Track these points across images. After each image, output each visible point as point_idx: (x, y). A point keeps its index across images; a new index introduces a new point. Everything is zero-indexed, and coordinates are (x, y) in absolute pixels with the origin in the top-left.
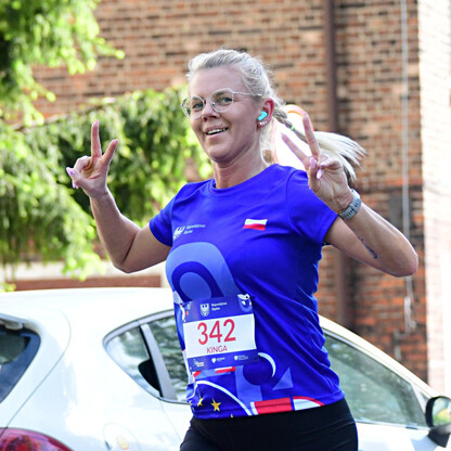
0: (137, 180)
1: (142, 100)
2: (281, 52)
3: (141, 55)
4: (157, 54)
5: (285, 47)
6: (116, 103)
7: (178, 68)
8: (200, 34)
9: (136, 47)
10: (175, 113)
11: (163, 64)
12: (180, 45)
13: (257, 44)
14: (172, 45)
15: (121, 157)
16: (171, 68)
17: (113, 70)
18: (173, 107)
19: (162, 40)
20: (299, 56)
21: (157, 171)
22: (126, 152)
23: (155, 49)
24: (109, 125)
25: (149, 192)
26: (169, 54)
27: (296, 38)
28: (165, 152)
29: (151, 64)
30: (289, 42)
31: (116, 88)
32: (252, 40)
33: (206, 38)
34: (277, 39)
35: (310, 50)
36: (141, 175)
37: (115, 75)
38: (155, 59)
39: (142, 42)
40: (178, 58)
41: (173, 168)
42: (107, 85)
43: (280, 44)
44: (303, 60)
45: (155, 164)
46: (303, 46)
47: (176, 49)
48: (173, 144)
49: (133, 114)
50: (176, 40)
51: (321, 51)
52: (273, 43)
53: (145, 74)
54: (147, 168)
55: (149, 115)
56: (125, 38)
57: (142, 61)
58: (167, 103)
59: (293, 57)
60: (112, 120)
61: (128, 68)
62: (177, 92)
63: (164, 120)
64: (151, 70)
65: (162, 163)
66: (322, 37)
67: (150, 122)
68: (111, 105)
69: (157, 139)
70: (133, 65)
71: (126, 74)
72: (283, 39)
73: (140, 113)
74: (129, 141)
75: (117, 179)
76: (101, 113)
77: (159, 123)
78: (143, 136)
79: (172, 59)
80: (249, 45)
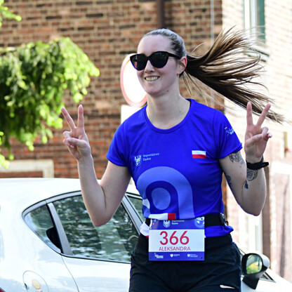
0: (30, 104)
1: (34, 48)
2: (127, 17)
3: (29, 19)
4: (40, 18)
5: (129, 14)
6: (16, 51)
7: (55, 28)
8: (71, 4)
9: (26, 12)
10: (56, 58)
11: (44, 25)
12: (56, 11)
13: (110, 11)
14: (50, 11)
15: (19, 88)
16: (50, 27)
17: (10, 29)
18: (55, 54)
19: (44, 8)
20: (139, 20)
21: (44, 98)
22: (22, 85)
23: (39, 15)
24: (11, 66)
25: (38, 112)
26: (48, 18)
27: (137, 7)
28: (50, 84)
29: (36, 25)
30: (132, 10)
31: (11, 41)
32: (107, 8)
33: (74, 7)
34: (124, 8)
35: (147, 16)
36: (33, 101)
37: (11, 32)
38: (39, 21)
39: (30, 10)
40: (55, 21)
41: (55, 96)
42: (6, 39)
43: (126, 11)
44: (142, 22)
45: (43, 93)
46: (142, 13)
47: (54, 15)
48: (56, 79)
49: (27, 58)
50: (53, 8)
51: (154, 16)
52: (120, 11)
53: (32, 31)
54: (37, 96)
55: (38, 58)
56: (18, 7)
57: (30, 22)
58: (51, 51)
59: (135, 20)
60: (13, 63)
61: (20, 28)
62: (58, 43)
63: (49, 62)
64: (36, 28)
65: (47, 92)
66: (155, 6)
67: (39, 63)
68: (12, 52)
69: (44, 76)
70: (24, 26)
71: (18, 32)
72: (128, 8)
73: (32, 58)
74: (24, 77)
75: (17, 103)
76: (5, 58)
77: (46, 65)
78: (35, 74)
79: (51, 22)
80: (104, 12)
